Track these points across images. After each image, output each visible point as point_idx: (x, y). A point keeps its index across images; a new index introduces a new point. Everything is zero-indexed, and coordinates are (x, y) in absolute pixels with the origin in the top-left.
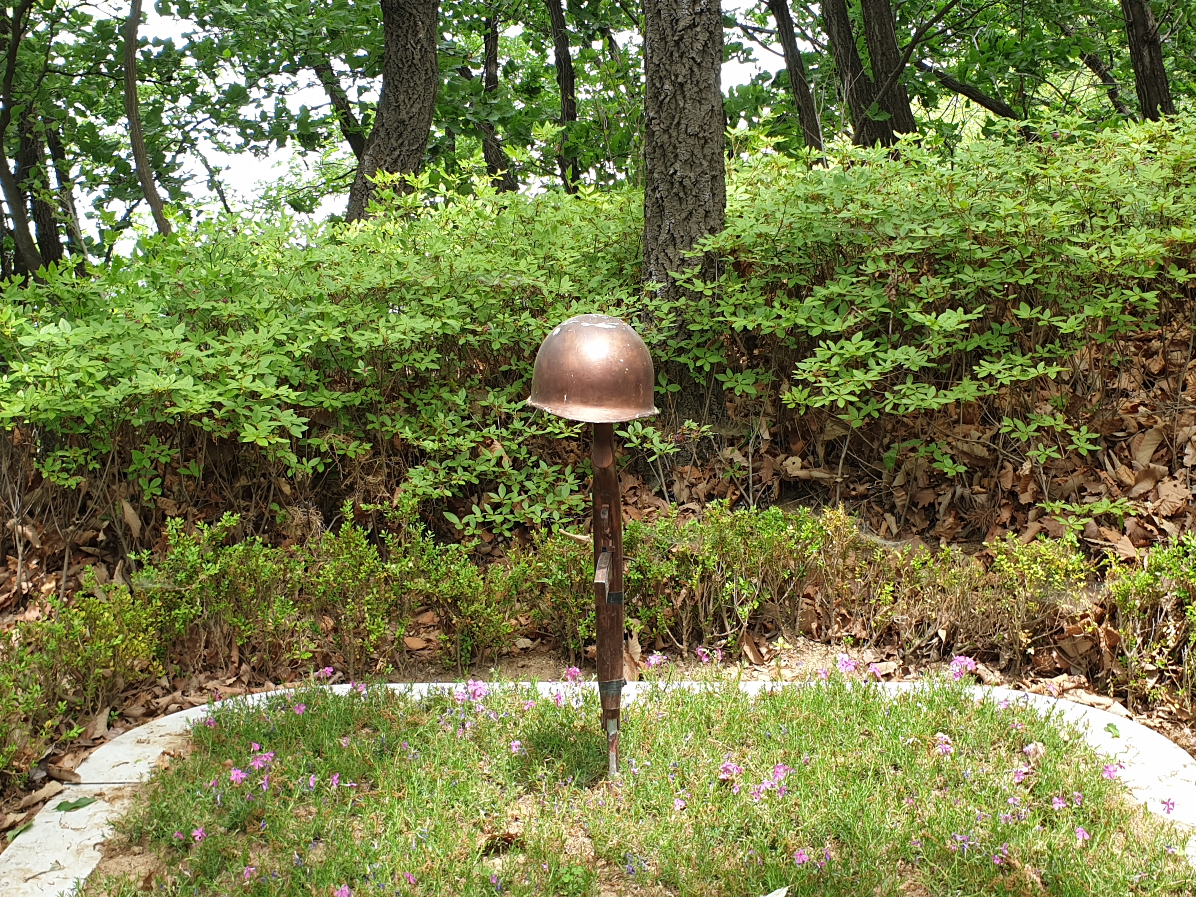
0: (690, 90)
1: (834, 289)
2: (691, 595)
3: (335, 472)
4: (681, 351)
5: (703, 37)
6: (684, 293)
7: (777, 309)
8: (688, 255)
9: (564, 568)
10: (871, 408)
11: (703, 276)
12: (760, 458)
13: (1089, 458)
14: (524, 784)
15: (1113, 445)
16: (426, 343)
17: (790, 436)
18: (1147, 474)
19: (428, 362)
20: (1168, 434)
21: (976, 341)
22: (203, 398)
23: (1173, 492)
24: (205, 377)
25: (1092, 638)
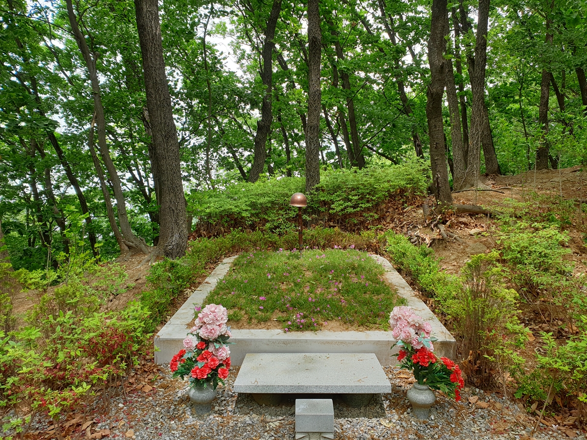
1: (338, 193)
2: (313, 241)
3: (254, 224)
4: (312, 204)
5: (315, 152)
6: (313, 194)
7: (328, 197)
8: (313, 188)
9: (293, 237)
10: (343, 212)
12: (326, 222)
13: (379, 220)
14: (289, 259)
15: (383, 218)
16: (269, 202)
17: (331, 219)
18: (388, 223)
19: (269, 205)
20: (392, 217)
21: (361, 202)
22: (236, 210)
23: (392, 225)
24: (235, 206)
25: (376, 246)
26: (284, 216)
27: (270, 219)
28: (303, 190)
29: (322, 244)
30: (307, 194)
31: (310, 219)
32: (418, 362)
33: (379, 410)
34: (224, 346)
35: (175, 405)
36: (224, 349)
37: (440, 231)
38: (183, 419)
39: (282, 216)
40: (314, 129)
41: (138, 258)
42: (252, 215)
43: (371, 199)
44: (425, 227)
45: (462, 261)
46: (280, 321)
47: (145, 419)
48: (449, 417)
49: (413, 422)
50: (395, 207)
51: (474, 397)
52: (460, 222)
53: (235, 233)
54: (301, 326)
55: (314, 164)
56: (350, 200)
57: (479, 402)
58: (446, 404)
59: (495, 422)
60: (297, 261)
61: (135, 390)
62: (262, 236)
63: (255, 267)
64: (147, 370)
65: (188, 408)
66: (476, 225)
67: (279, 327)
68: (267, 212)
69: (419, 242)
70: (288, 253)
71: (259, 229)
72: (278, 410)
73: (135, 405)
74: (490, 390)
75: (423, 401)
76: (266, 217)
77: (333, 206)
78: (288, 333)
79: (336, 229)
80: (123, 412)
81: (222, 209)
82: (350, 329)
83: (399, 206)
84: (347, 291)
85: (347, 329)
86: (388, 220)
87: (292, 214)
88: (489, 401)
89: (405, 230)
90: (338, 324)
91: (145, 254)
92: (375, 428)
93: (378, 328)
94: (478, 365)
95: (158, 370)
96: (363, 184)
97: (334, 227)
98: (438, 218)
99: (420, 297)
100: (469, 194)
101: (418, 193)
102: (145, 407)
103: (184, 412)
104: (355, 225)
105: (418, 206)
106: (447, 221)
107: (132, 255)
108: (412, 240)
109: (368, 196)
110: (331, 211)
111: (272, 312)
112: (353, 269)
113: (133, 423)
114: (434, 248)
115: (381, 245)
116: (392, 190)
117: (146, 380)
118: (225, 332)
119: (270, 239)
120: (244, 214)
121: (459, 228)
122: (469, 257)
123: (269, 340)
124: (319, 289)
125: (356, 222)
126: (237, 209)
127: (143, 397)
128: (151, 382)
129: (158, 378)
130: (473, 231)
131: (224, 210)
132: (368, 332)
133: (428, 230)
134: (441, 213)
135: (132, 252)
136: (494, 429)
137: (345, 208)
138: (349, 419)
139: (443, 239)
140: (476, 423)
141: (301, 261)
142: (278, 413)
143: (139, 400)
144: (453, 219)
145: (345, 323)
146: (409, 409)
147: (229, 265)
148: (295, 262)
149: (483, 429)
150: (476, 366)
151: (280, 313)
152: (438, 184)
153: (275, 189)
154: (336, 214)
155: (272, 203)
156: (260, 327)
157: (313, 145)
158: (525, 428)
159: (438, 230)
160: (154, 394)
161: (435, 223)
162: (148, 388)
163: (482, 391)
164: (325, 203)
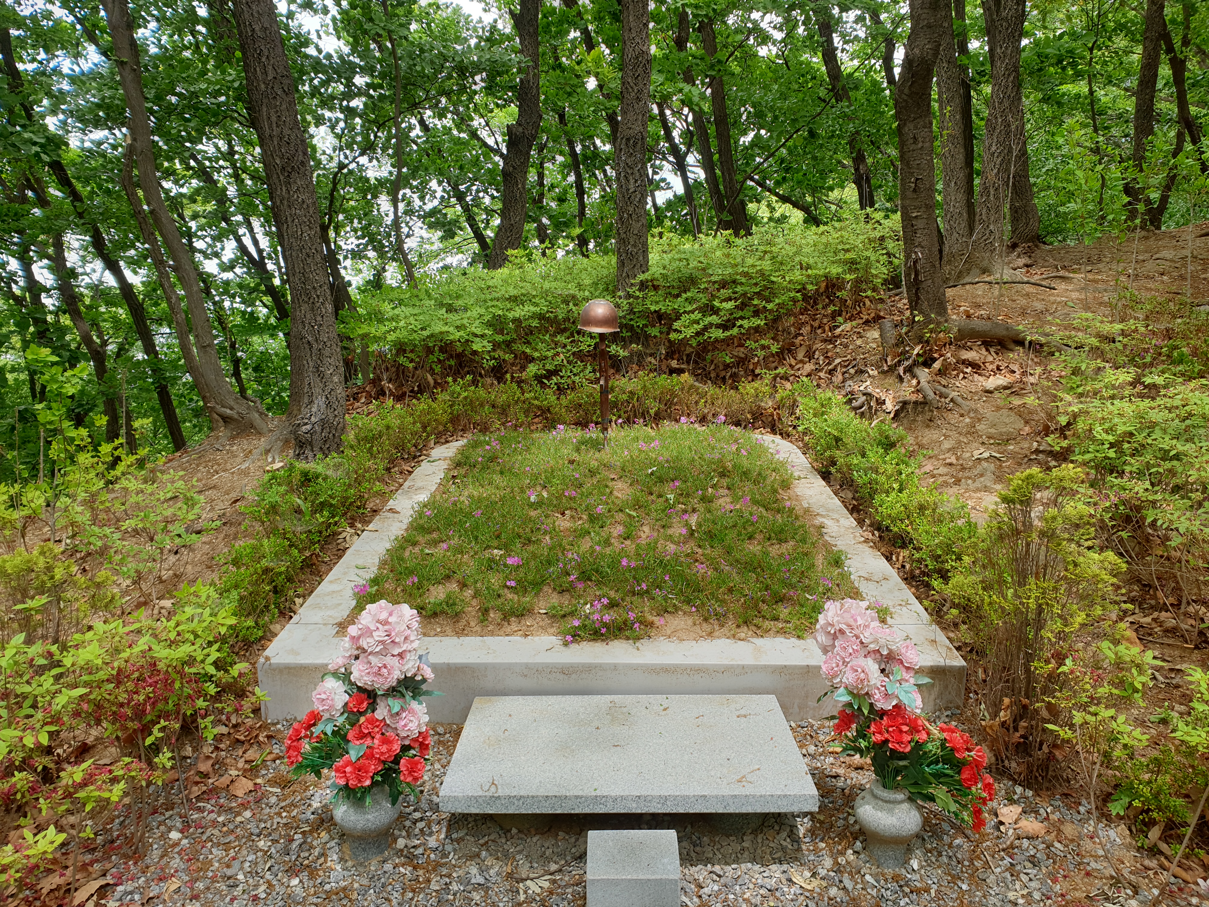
0: (634, 217)
1: (689, 294)
2: (633, 406)
3: (501, 366)
4: (631, 320)
5: (639, 196)
6: (633, 297)
7: (667, 303)
8: (633, 281)
9: (588, 397)
10: (700, 339)
11: (640, 290)
12: (661, 360)
13: (780, 356)
14: (578, 450)
15: (790, 351)
16: (534, 316)
17: (673, 353)
18: (801, 361)
19: (535, 323)
20: (810, 347)
21: (740, 313)
22: (457, 335)
23: (809, 367)
24: (457, 327)
25: (772, 415)
26: (569, 348)
27: (536, 355)
28: (611, 288)
29: (652, 412)
30: (620, 297)
31: (626, 354)
32: (886, 741)
33: (787, 843)
34: (414, 705)
35: (304, 833)
36: (412, 712)
37: (919, 383)
38: (321, 873)
39: (565, 346)
40: (635, 144)
41: (245, 444)
42: (496, 346)
43: (764, 307)
44: (883, 372)
45: (968, 455)
46: (554, 616)
47: (229, 872)
48: (954, 863)
49: (868, 877)
50: (816, 324)
51: (1011, 808)
52: (964, 362)
53: (458, 389)
54: (604, 631)
55: (636, 227)
56: (715, 311)
57: (1023, 823)
58: (945, 826)
59: (1065, 877)
60: (597, 455)
61: (213, 791)
62: (518, 393)
63: (502, 473)
64: (242, 738)
65: (332, 843)
66: (998, 368)
67: (552, 630)
68: (530, 338)
69: (870, 408)
70: (578, 434)
71: (512, 377)
72: (546, 845)
73: (208, 834)
74: (1048, 789)
75: (893, 830)
76: (528, 351)
77: (676, 325)
78: (574, 647)
79: (685, 376)
80: (179, 853)
81: (426, 333)
82: (717, 634)
83: (825, 321)
84: (711, 535)
85: (710, 634)
86: (800, 355)
87: (586, 345)
88: (1047, 819)
89: (838, 378)
90: (690, 622)
91: (260, 433)
92: (778, 894)
93: (782, 632)
94: (1021, 732)
95: (269, 737)
96: (746, 274)
97: (680, 371)
98: (915, 352)
99: (875, 546)
100: (980, 290)
101: (869, 293)
102: (232, 837)
103: (323, 855)
104: (727, 366)
105: (867, 322)
106: (934, 360)
107: (233, 438)
108: (855, 404)
109: (756, 302)
110: (673, 336)
111: (537, 595)
112: (722, 475)
113: (200, 885)
114: (905, 421)
115: (784, 413)
116: (810, 287)
117: (241, 765)
118: (413, 671)
119: (536, 402)
120: (477, 346)
121: (961, 375)
122: (983, 443)
123: (527, 666)
124: (646, 529)
125: (728, 360)
126: (462, 333)
127: (231, 809)
128: (252, 771)
129: (269, 757)
130: (992, 382)
131: (432, 335)
132: (759, 641)
133: (891, 380)
134: (920, 342)
135: (233, 430)
136: (1062, 895)
137: (705, 329)
138: (717, 868)
139: (925, 403)
140: (1018, 878)
141: (605, 455)
142: (548, 852)
143: (220, 819)
144: (949, 355)
145: (706, 620)
146: (858, 843)
147: (444, 465)
148: (592, 458)
149: (1037, 896)
150: (1018, 734)
151: (555, 595)
152: (916, 275)
153: (547, 285)
154: (684, 342)
155: (541, 317)
156: (508, 630)
157: (632, 181)
158: (1136, 890)
159: (914, 382)
160: (258, 801)
161: (906, 363)
162: (244, 786)
163: (1030, 793)
164: (659, 316)
